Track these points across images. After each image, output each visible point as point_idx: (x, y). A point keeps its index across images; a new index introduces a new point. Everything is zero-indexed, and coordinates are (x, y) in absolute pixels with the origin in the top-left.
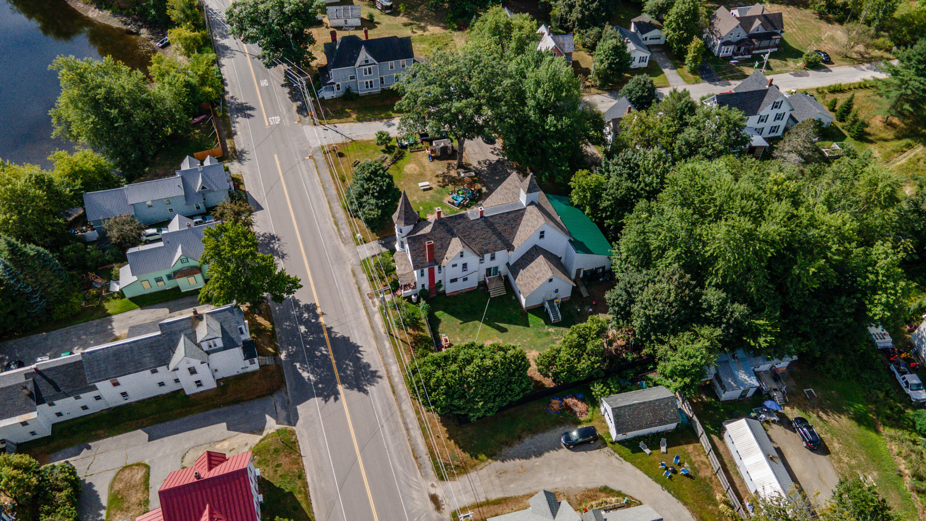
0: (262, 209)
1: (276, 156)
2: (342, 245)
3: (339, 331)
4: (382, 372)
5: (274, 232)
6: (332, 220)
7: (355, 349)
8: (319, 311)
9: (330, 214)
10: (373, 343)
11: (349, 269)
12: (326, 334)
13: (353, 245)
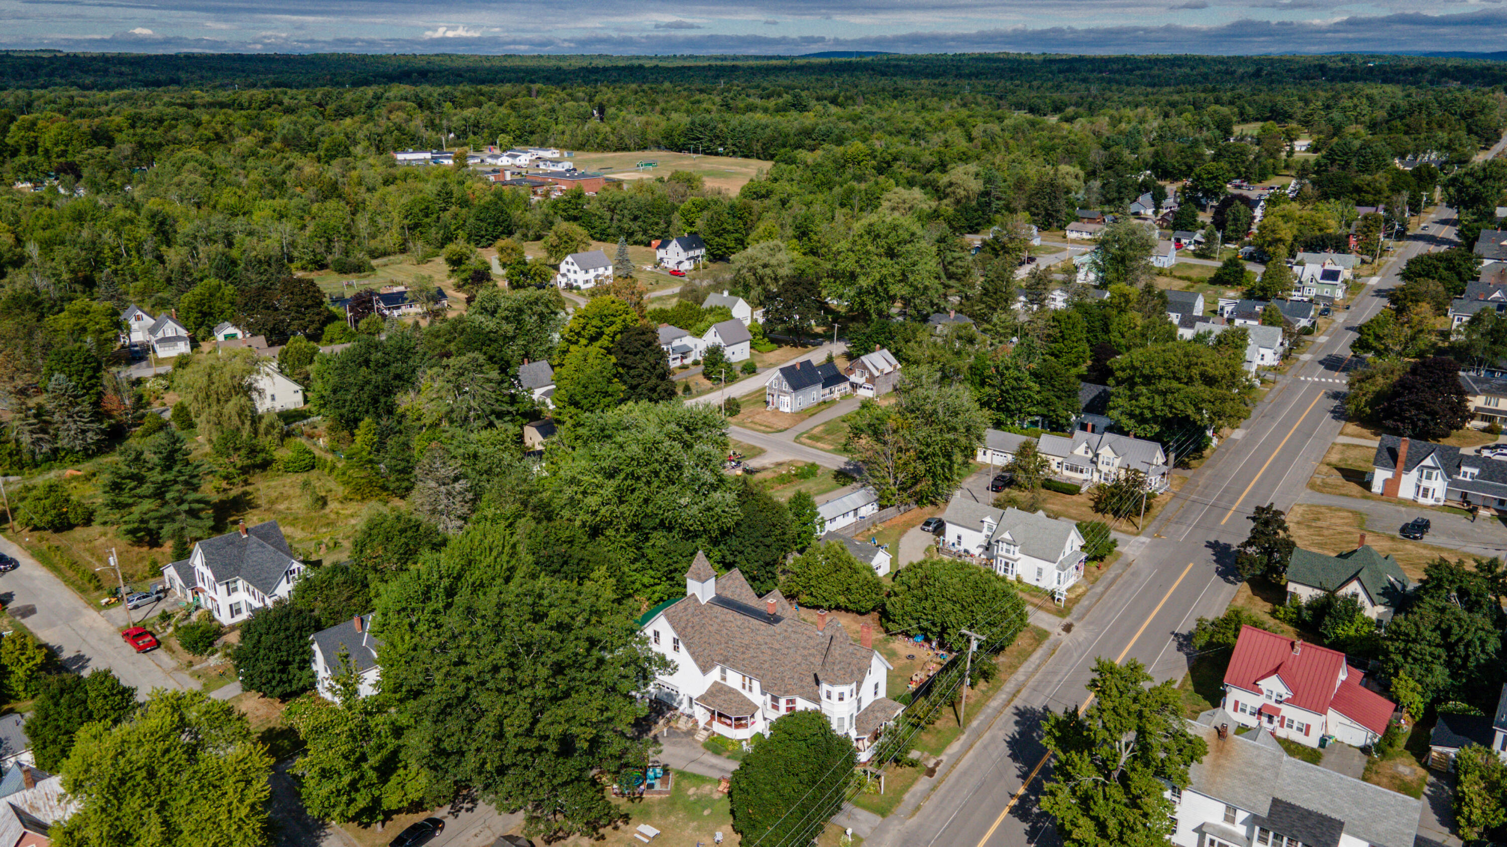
3: (1013, 768)
4: (1010, 710)
7: (1013, 743)
8: (1014, 802)
10: (987, 736)
11: (912, 821)
12: (1033, 775)
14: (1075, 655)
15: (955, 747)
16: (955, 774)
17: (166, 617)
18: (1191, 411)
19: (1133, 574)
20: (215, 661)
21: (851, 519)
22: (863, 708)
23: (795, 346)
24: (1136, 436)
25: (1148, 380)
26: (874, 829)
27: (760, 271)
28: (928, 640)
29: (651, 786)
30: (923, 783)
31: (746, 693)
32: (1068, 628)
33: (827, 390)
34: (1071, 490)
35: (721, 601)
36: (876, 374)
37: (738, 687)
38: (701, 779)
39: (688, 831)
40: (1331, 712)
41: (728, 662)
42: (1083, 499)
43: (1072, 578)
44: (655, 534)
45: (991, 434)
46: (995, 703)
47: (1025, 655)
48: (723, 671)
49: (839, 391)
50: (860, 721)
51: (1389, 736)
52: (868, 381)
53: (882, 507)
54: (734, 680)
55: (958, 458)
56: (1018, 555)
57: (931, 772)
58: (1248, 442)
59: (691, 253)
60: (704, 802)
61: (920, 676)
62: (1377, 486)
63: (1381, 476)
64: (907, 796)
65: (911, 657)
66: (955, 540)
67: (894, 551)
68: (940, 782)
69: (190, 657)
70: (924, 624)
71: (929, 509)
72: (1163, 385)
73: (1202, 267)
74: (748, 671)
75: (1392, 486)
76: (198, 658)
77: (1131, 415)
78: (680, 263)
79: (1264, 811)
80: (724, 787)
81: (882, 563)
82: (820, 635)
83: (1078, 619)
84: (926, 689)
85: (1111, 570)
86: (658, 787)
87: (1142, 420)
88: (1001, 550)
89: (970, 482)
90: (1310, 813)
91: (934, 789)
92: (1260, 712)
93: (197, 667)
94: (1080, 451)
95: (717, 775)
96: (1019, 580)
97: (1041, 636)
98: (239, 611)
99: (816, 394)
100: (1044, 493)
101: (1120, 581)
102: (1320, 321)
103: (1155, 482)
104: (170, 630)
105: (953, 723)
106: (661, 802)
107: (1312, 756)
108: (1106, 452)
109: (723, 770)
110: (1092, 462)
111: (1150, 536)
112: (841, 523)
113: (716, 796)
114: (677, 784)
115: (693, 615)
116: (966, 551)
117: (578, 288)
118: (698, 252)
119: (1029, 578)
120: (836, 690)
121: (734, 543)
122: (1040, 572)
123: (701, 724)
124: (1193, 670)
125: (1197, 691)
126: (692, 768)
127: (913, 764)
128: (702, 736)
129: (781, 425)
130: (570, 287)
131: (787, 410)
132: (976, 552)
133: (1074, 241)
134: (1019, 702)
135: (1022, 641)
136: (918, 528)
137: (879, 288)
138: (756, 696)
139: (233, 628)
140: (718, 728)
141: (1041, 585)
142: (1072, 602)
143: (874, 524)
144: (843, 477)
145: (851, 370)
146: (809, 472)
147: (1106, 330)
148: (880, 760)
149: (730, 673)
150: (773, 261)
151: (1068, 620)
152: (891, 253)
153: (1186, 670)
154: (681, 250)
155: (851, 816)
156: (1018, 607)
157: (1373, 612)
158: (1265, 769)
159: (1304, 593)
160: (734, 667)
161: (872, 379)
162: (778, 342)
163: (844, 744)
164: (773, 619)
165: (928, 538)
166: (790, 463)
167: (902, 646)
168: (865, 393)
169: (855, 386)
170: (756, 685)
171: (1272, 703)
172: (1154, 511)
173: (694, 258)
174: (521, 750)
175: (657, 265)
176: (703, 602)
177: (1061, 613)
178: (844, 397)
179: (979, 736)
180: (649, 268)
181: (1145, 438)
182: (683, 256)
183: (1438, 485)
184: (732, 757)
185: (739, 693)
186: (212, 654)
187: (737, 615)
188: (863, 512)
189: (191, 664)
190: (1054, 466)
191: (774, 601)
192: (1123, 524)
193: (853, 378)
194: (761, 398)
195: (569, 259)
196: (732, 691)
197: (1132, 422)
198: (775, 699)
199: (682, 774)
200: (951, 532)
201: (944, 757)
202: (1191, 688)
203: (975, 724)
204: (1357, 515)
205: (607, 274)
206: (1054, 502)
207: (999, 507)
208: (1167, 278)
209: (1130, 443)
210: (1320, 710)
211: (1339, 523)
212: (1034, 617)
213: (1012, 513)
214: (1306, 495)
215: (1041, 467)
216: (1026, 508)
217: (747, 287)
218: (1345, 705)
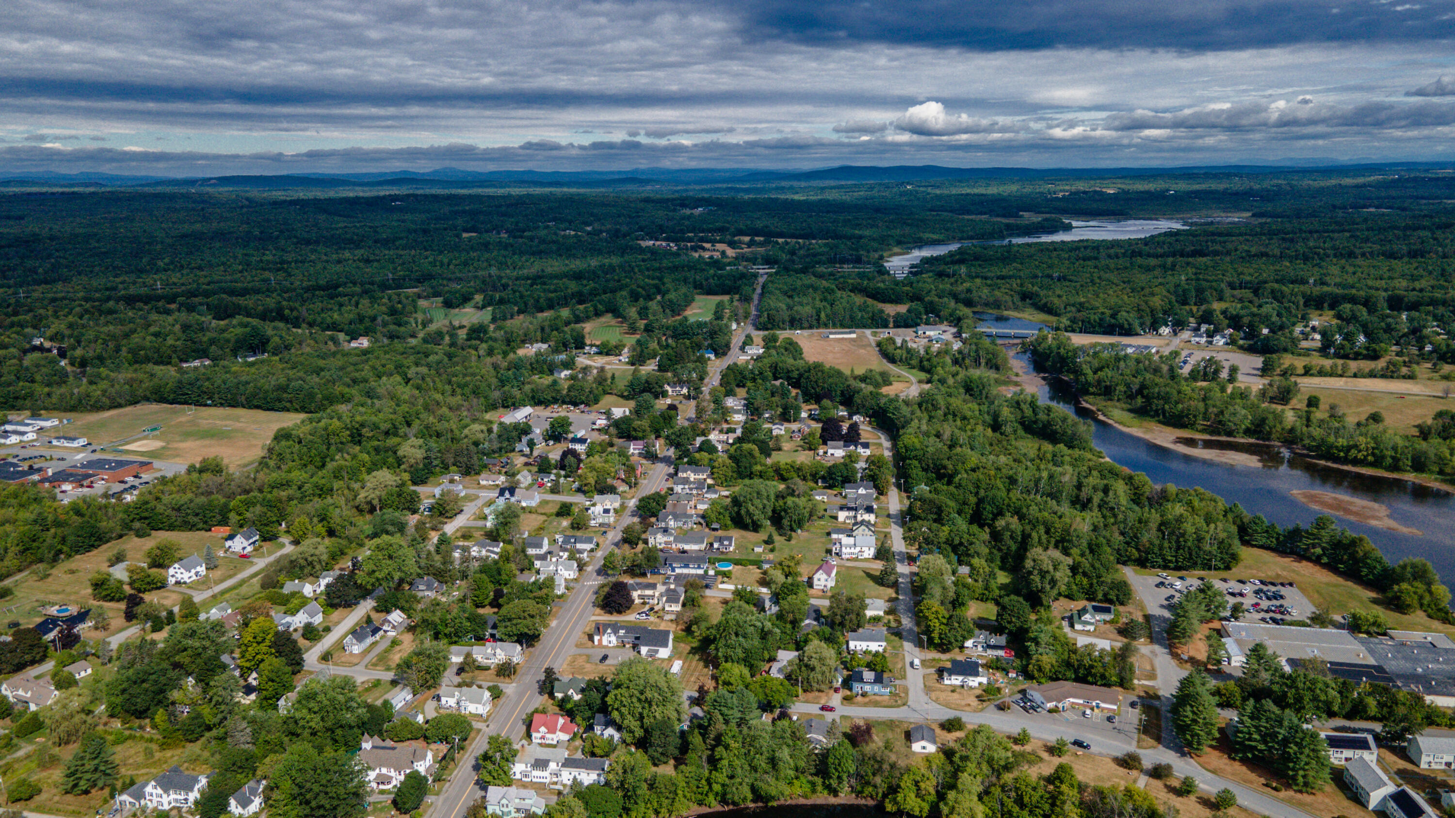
2: (439, 805)
3: (474, 772)
4: (471, 757)
7: (473, 766)
8: (474, 781)
10: (465, 767)
13: (434, 804)
14: (490, 734)
15: (455, 772)
16: (457, 779)
18: (526, 630)
19: (509, 701)
21: (404, 702)
22: (427, 767)
23: (345, 607)
24: (509, 642)
25: (510, 620)
26: (434, 800)
27: (310, 559)
28: (442, 743)
29: (367, 808)
30: (448, 784)
31: (389, 774)
32: (487, 726)
33: (373, 637)
34: (487, 668)
35: (374, 747)
36: (396, 624)
37: (386, 773)
38: (381, 802)
40: (558, 733)
41: (381, 766)
42: (493, 672)
43: (488, 708)
45: (454, 648)
46: (466, 757)
47: (474, 739)
48: (380, 769)
49: (378, 636)
50: (427, 770)
51: (575, 735)
52: (392, 628)
53: (414, 695)
54: (384, 771)
55: (441, 669)
56: (468, 704)
57: (449, 781)
58: (558, 626)
59: (251, 541)
60: (385, 807)
61: (441, 755)
62: (596, 643)
63: (596, 638)
64: (443, 789)
65: (438, 749)
66: (445, 703)
67: (423, 713)
68: (452, 783)
70: (440, 737)
71: (433, 690)
72: (515, 622)
73: (553, 501)
74: (389, 766)
75: (600, 641)
77: (506, 635)
78: (244, 548)
79: (533, 762)
80: (390, 802)
81: (420, 719)
82: (411, 749)
83: (491, 722)
84: (444, 758)
85: (502, 700)
86: (369, 807)
87: (510, 636)
88: (462, 703)
89: (447, 674)
90: (544, 761)
91: (450, 785)
92: (540, 738)
94: (489, 651)
95: (386, 799)
96: (470, 713)
97: (479, 731)
99: (370, 640)
100: (477, 672)
101: (504, 705)
102: (601, 541)
103: (515, 660)
105: (454, 765)
106: (372, 811)
107: (554, 746)
108: (498, 651)
109: (388, 798)
110: (494, 655)
111: (516, 683)
112: (400, 705)
113: (388, 805)
114: (375, 805)
115: (366, 754)
116: (450, 706)
117: (185, 583)
118: (255, 539)
119: (474, 711)
120: (419, 764)
122: (476, 708)
123: (376, 787)
124: (525, 730)
125: (526, 736)
126: (377, 800)
127: (444, 779)
128: (377, 791)
129: (356, 661)
130: (178, 583)
131: (357, 652)
132: (454, 705)
133: (484, 487)
134: (474, 754)
135: (472, 735)
136: (430, 700)
138: (393, 773)
140: (382, 787)
141: (477, 713)
142: (488, 716)
143: (413, 703)
144: (394, 683)
145: (383, 625)
146: (377, 684)
148: (434, 781)
149: (383, 769)
150: (317, 552)
151: (487, 723)
152: (390, 557)
154: (243, 540)
155: (429, 798)
156: (470, 725)
157: (577, 697)
158: (534, 753)
159: (559, 695)
160: (384, 767)
161: (394, 627)
162: (334, 606)
163: (424, 778)
164: (394, 748)
165: (434, 703)
166: (368, 681)
167: (434, 746)
168: (392, 634)
169: (385, 631)
170: (392, 770)
171: (543, 735)
172: (518, 671)
173: (254, 543)
175: (226, 551)
176: (368, 749)
177: (485, 721)
178: (382, 637)
179: (463, 767)
180: (221, 554)
181: (512, 642)
182: (246, 544)
183: (613, 639)
184: (390, 793)
185: (387, 775)
187: (381, 751)
188: (407, 698)
190: (480, 659)
191: (389, 743)
192: (507, 680)
193: (385, 628)
194: (340, 646)
195: (176, 565)
196: (384, 774)
197: (507, 637)
198: (400, 772)
199: (375, 802)
200: (444, 700)
201: (453, 776)
202: (524, 736)
203: (461, 764)
204: (588, 656)
205: (202, 569)
206: (481, 675)
207: (459, 685)
208: (534, 516)
209: (507, 645)
210: (555, 733)
211: (581, 661)
212: (476, 725)
213: (465, 689)
214: (574, 650)
215: (474, 661)
216: (469, 685)
217: (302, 568)
218: (562, 730)
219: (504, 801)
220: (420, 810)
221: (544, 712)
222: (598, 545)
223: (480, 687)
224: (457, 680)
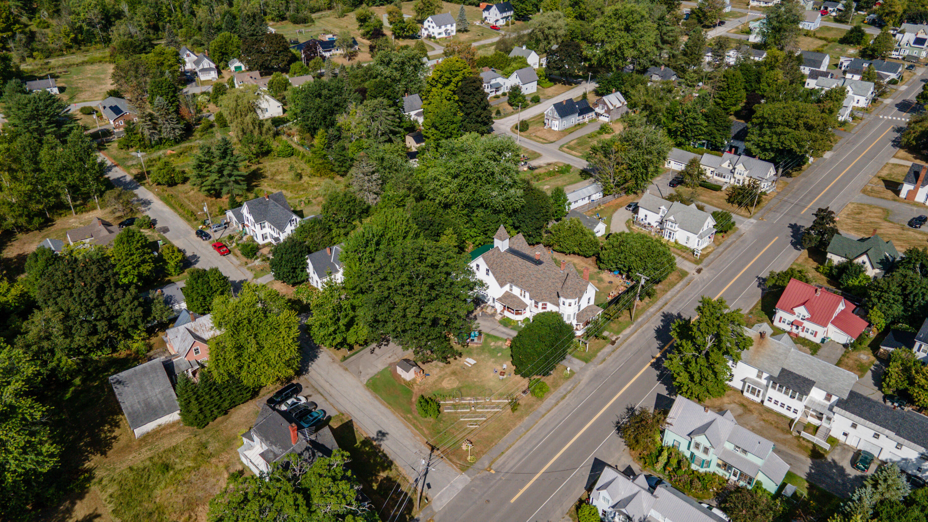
0: (596, 459)
1: (513, 501)
2: (583, 382)
3: (656, 344)
4: (659, 314)
5: (614, 431)
6: (561, 403)
7: (658, 331)
8: (653, 360)
9: (556, 408)
10: (645, 326)
11: (601, 366)
12: (666, 348)
13: (576, 375)
14: (700, 286)
15: (627, 331)
16: (625, 344)
17: (231, 238)
18: (794, 146)
19: (742, 242)
20: (257, 262)
21: (586, 201)
22: (581, 309)
23: (564, 84)
24: (759, 158)
26: (581, 369)
27: (547, 32)
28: (621, 274)
29: (473, 340)
30: (609, 348)
31: (522, 298)
32: (699, 271)
33: (581, 117)
34: (716, 188)
35: (512, 251)
36: (611, 108)
37: (519, 295)
38: (497, 338)
39: (490, 363)
40: (830, 326)
41: (513, 282)
42: (722, 194)
43: (706, 242)
44: (478, 210)
45: (676, 151)
46: (652, 310)
47: (673, 285)
48: (511, 286)
49: (587, 118)
50: (579, 316)
51: (860, 339)
52: (606, 112)
53: (604, 196)
54: (516, 291)
55: (651, 169)
56: (677, 229)
57: (613, 343)
58: (833, 160)
59: (505, 15)
60: (498, 349)
61: (614, 293)
62: (903, 194)
63: (906, 188)
64: (599, 354)
65: (611, 282)
66: (644, 217)
67: (608, 223)
68: (617, 348)
69: (245, 259)
70: (620, 266)
71: (632, 196)
72: (779, 129)
73: (837, 29)
74: (523, 288)
75: (912, 194)
76: (249, 260)
77: (758, 146)
78: (497, 21)
79: (776, 374)
80: (508, 343)
81: (600, 230)
82: (562, 273)
83: (706, 266)
84: (616, 300)
85: (730, 238)
86: (476, 340)
87: (764, 149)
88: (668, 225)
89: (658, 180)
90: (799, 376)
91: (613, 351)
92: (792, 324)
93: (250, 265)
94: (725, 165)
95: (505, 337)
96: (676, 242)
97: (683, 274)
98: (266, 238)
99: (574, 119)
100: (700, 189)
101: (733, 246)
102: (905, 75)
103: (765, 186)
104: (234, 244)
105: (628, 319)
106: (477, 348)
107: (815, 347)
108: (740, 167)
109: (508, 335)
110: (731, 172)
111: (757, 219)
112: (581, 203)
113: (504, 347)
114: (485, 340)
115: (497, 258)
116: (649, 224)
117: (434, 38)
118: (509, 14)
119: (682, 242)
120: (567, 301)
121: (520, 216)
122: (688, 239)
123: (499, 311)
124: (763, 298)
125: (762, 310)
126: (493, 333)
127: (604, 338)
128: (498, 317)
129: (552, 139)
130: (429, 37)
131: (556, 129)
132: (654, 224)
133: (753, 8)
134: (666, 310)
135: (672, 277)
136: (624, 208)
137: (618, 52)
138: (527, 300)
139: (264, 246)
140: (507, 314)
141: (688, 246)
142: (703, 256)
143: (599, 205)
144: (585, 174)
145: (596, 105)
146: (565, 170)
147: (758, 81)
148: (588, 335)
149: (514, 288)
150: (555, 25)
151: (700, 266)
152: (628, 29)
153: (760, 298)
154: (498, 13)
155: (570, 362)
156: (671, 262)
157: (871, 272)
158: (781, 354)
159: (836, 259)
160: (516, 285)
161: (608, 111)
162: (553, 80)
163: (569, 328)
164: (538, 262)
165: (628, 214)
166: (555, 164)
167: (606, 276)
168: (604, 119)
169: (598, 115)
170: (527, 294)
171: (799, 319)
172: (763, 204)
173: (507, 18)
174: (414, 323)
175: (483, 21)
176: (502, 251)
177: (697, 262)
178: (591, 121)
179: (641, 326)
180: (478, 23)
181: (765, 160)
182: (499, 16)
184: (514, 328)
185: (518, 298)
186: (256, 259)
187: (520, 259)
188: (594, 197)
189: (246, 263)
190: (708, 173)
191: (539, 250)
192: (743, 211)
193: (597, 110)
194: (541, 120)
195: (430, 19)
196: (515, 296)
197: (758, 150)
198: (536, 303)
199: (488, 335)
200: (642, 212)
201: (621, 336)
202: (760, 308)
203: (640, 320)
204: (886, 211)
205: (452, 29)
206: (705, 195)
207: (671, 198)
208: (810, 39)
209: (755, 162)
210: (824, 325)
211: (873, 216)
212: (682, 264)
213: (677, 205)
214: (859, 197)
215: (701, 173)
216: (686, 202)
217: (538, 41)
218: (839, 323)
219: (701, 439)
220: (548, 380)
221: (803, 278)
222: (901, 78)
223: (701, 208)
224: (669, 191)
